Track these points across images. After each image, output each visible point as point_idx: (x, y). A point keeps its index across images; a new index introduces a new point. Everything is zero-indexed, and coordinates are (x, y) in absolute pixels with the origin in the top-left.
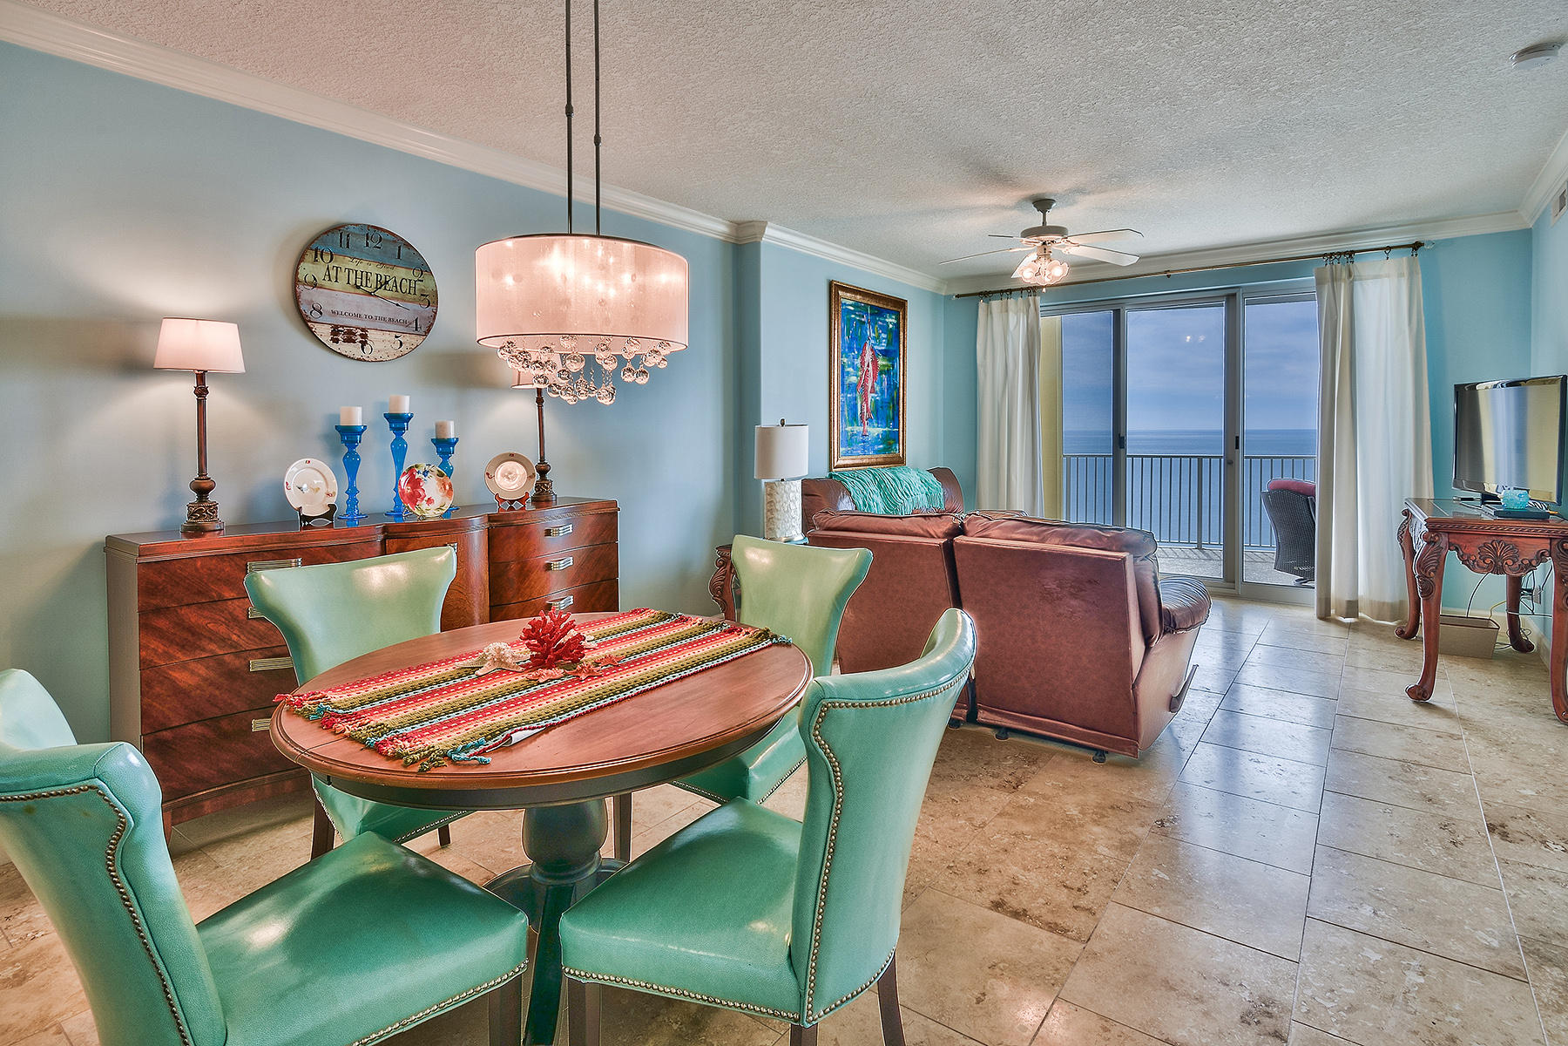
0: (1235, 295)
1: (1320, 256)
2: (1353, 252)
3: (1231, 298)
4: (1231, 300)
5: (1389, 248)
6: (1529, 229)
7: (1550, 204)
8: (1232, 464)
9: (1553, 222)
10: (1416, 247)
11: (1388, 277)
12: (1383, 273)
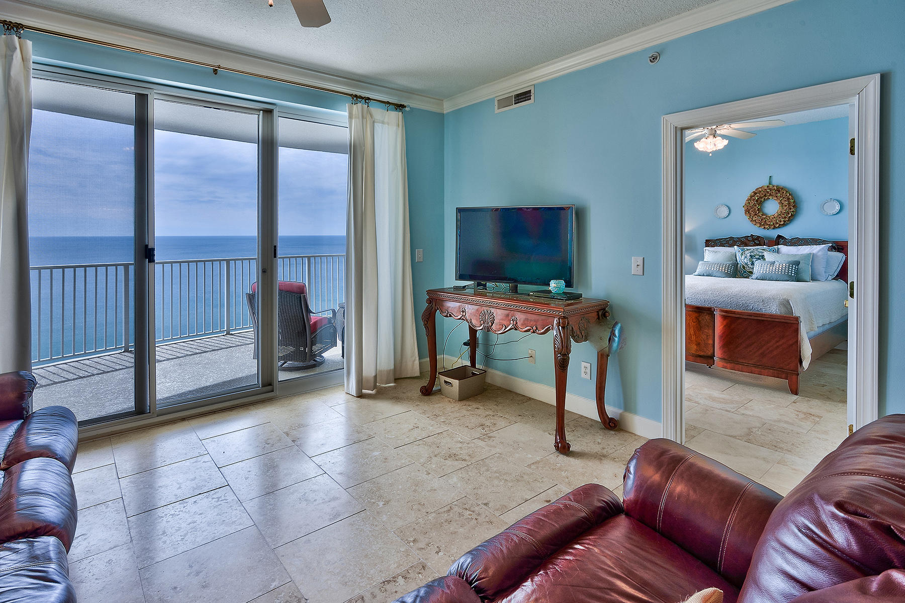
1: (348, 94)
2: (368, 99)
5: (388, 103)
6: (444, 114)
7: (493, 100)
8: (267, 270)
9: (497, 111)
10: (400, 107)
11: (388, 124)
12: (386, 120)
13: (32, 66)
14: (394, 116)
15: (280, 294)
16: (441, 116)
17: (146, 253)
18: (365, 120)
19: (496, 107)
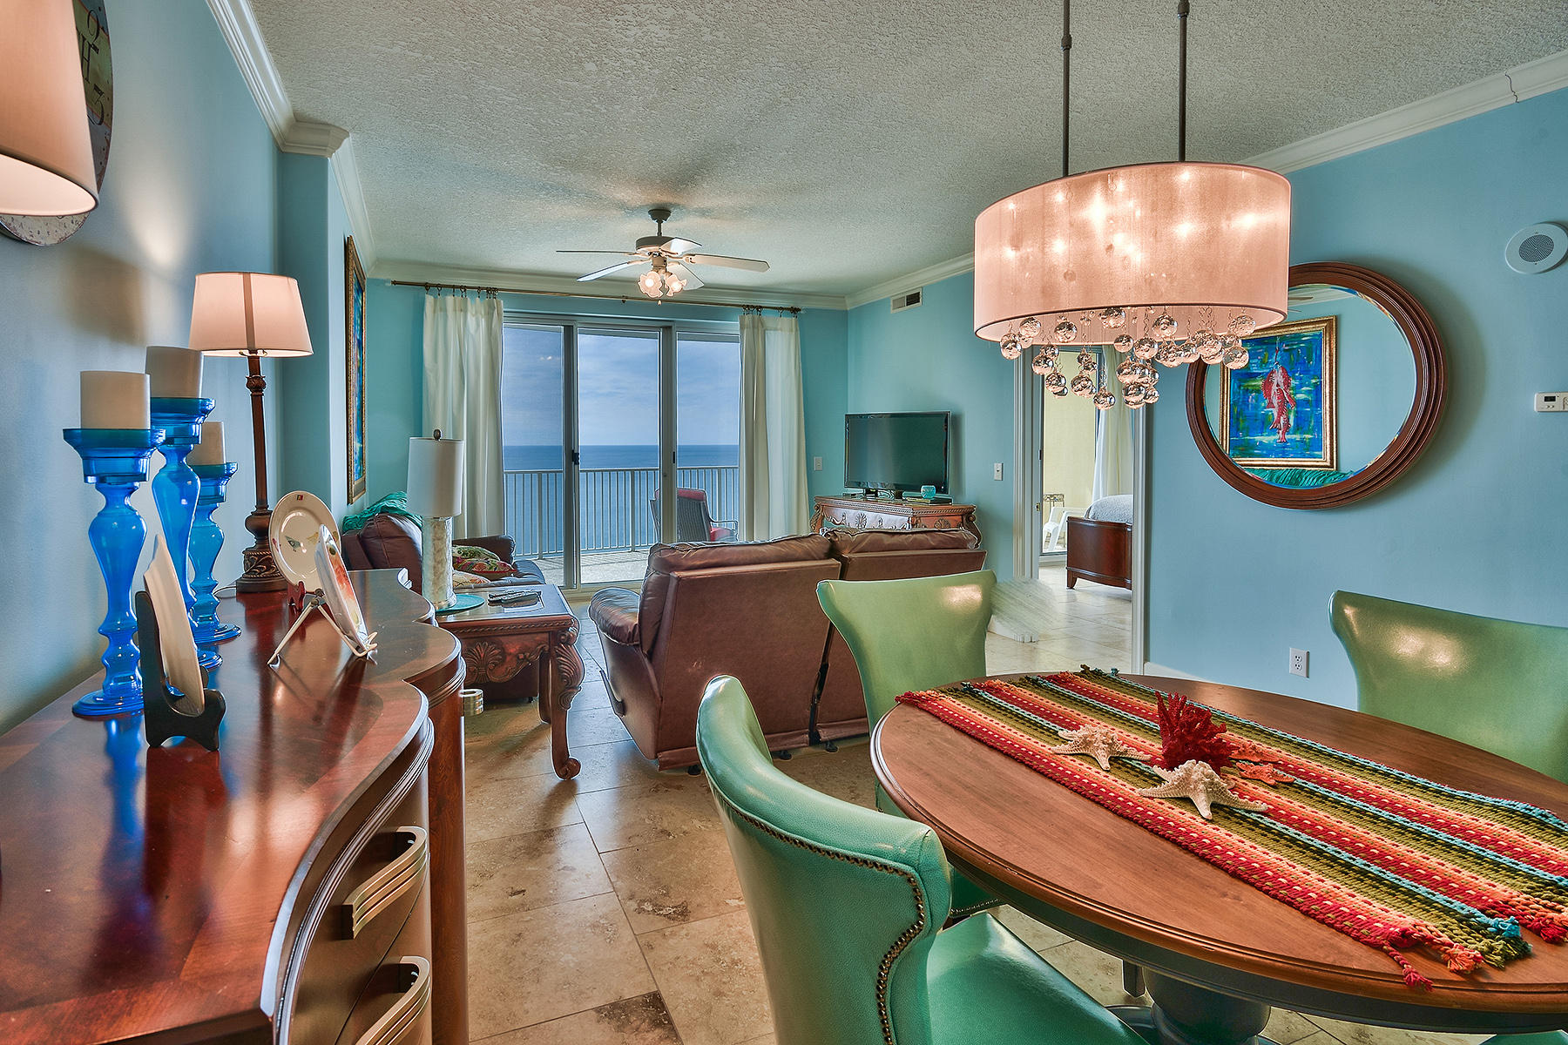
0: (670, 327)
1: (739, 306)
2: (761, 307)
3: (667, 329)
4: (668, 332)
5: (782, 308)
6: (847, 311)
7: (888, 298)
8: (668, 476)
9: (892, 312)
10: (794, 311)
11: (781, 330)
12: (779, 327)
13: (504, 314)
14: (788, 321)
15: (680, 503)
16: (845, 313)
17: (573, 457)
18: (756, 330)
19: (892, 308)
